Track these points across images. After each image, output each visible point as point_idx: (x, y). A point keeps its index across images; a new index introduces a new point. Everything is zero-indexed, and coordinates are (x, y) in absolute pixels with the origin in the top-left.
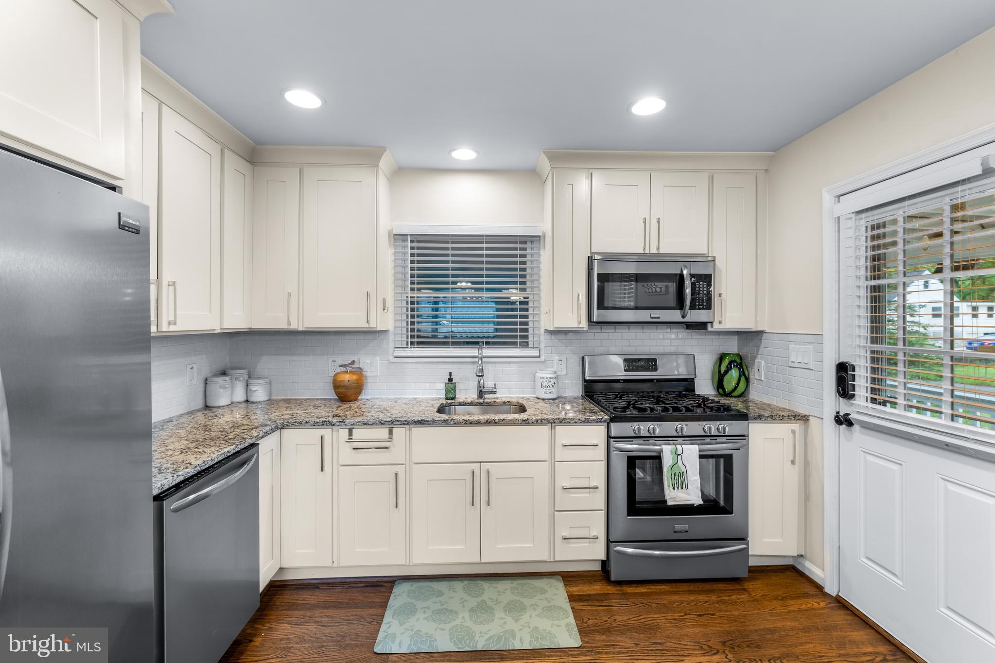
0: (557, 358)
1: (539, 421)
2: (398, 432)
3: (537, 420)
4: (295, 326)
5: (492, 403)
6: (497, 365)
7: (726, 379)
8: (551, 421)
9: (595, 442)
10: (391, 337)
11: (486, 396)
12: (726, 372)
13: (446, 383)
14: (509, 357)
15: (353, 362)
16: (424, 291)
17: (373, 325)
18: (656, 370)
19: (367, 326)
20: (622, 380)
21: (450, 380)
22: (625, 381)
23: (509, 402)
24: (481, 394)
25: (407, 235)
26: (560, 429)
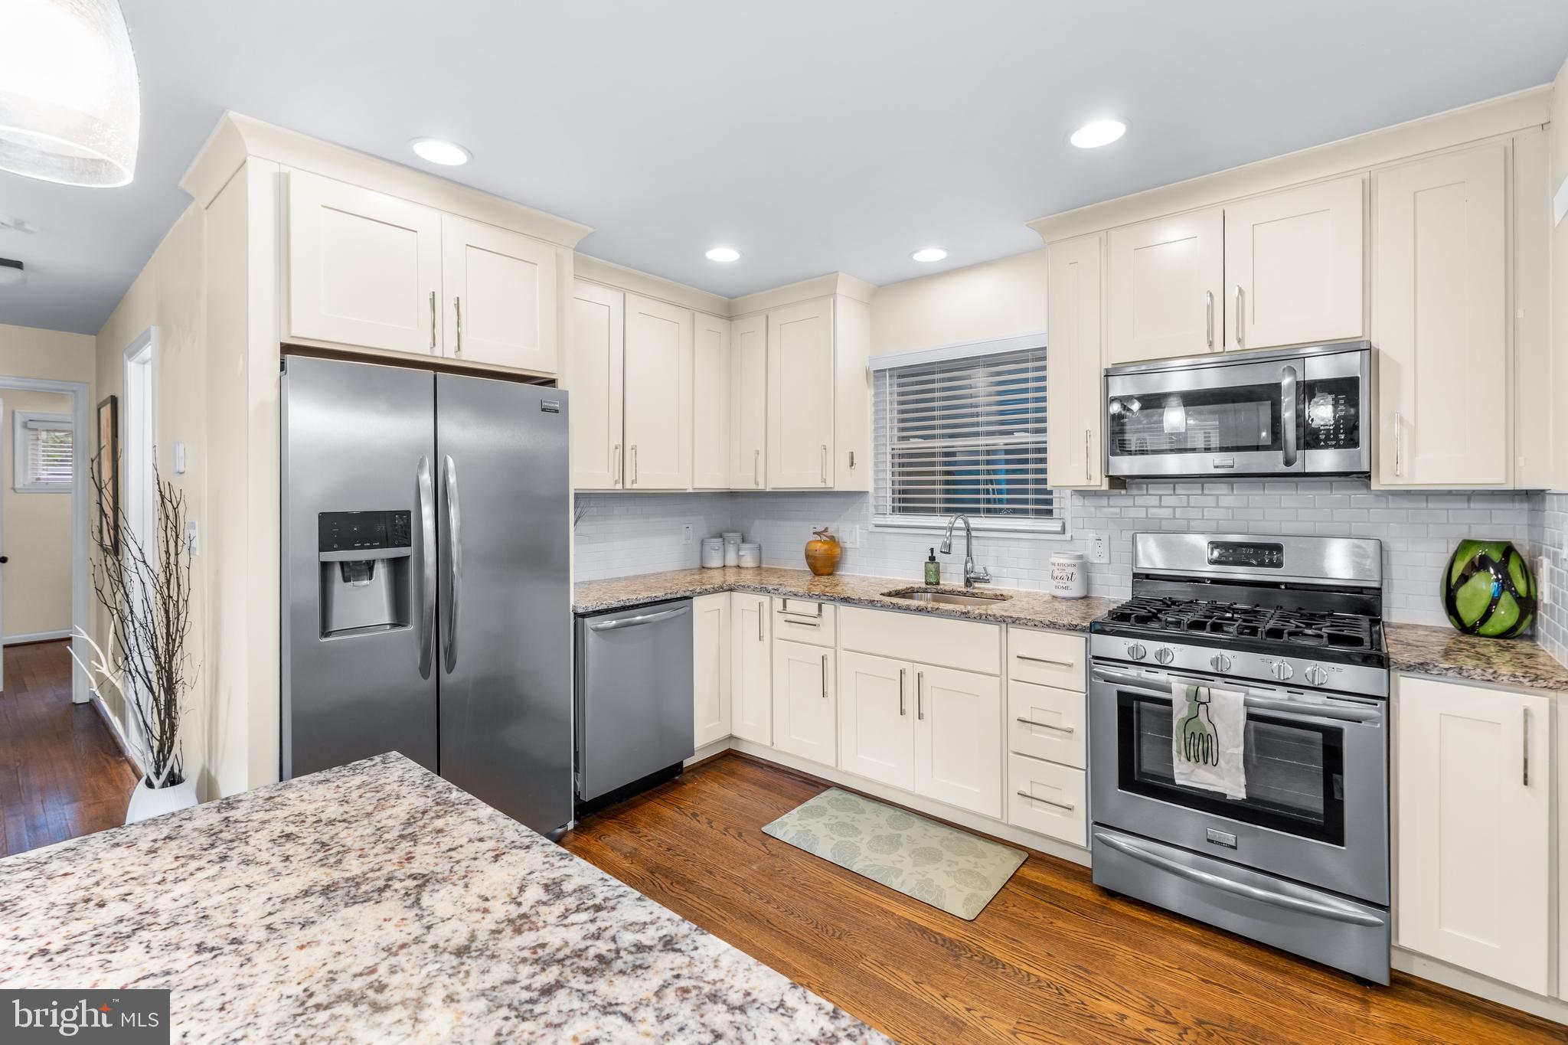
0: (1092, 535)
1: (984, 617)
2: (828, 608)
3: (981, 615)
4: (761, 487)
5: (979, 595)
6: (1001, 543)
7: (1463, 594)
8: (1000, 619)
9: (1070, 661)
10: (871, 500)
11: (977, 585)
12: (1465, 578)
13: (926, 563)
14: (1016, 531)
15: (826, 530)
16: (912, 440)
17: (829, 484)
18: (1279, 565)
19: (823, 485)
20: (1208, 579)
21: (932, 559)
22: (1214, 581)
23: (1002, 595)
24: (968, 582)
25: (885, 370)
26: (1015, 632)
